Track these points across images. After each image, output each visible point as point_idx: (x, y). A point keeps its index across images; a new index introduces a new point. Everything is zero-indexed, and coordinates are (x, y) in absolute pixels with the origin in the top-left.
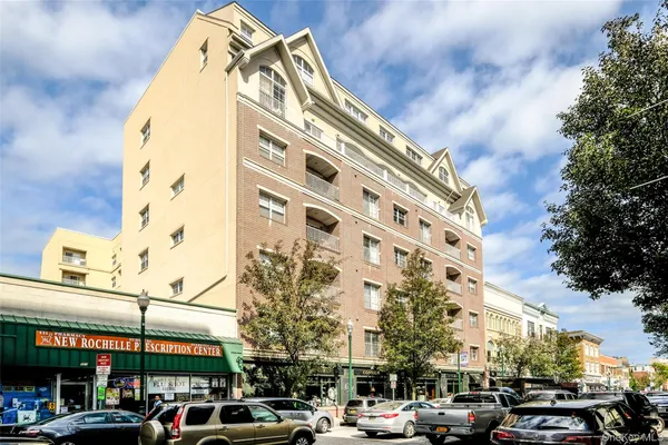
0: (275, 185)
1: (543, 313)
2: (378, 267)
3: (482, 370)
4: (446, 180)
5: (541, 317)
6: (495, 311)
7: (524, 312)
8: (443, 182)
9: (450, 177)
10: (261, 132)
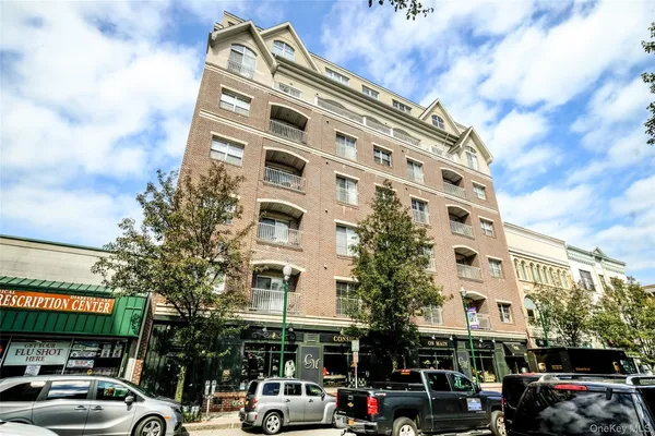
0: (232, 131)
1: (599, 259)
2: (354, 207)
3: (524, 337)
4: (442, 126)
5: (598, 265)
6: (528, 257)
7: (569, 258)
8: (438, 127)
9: (446, 123)
10: (223, 89)
